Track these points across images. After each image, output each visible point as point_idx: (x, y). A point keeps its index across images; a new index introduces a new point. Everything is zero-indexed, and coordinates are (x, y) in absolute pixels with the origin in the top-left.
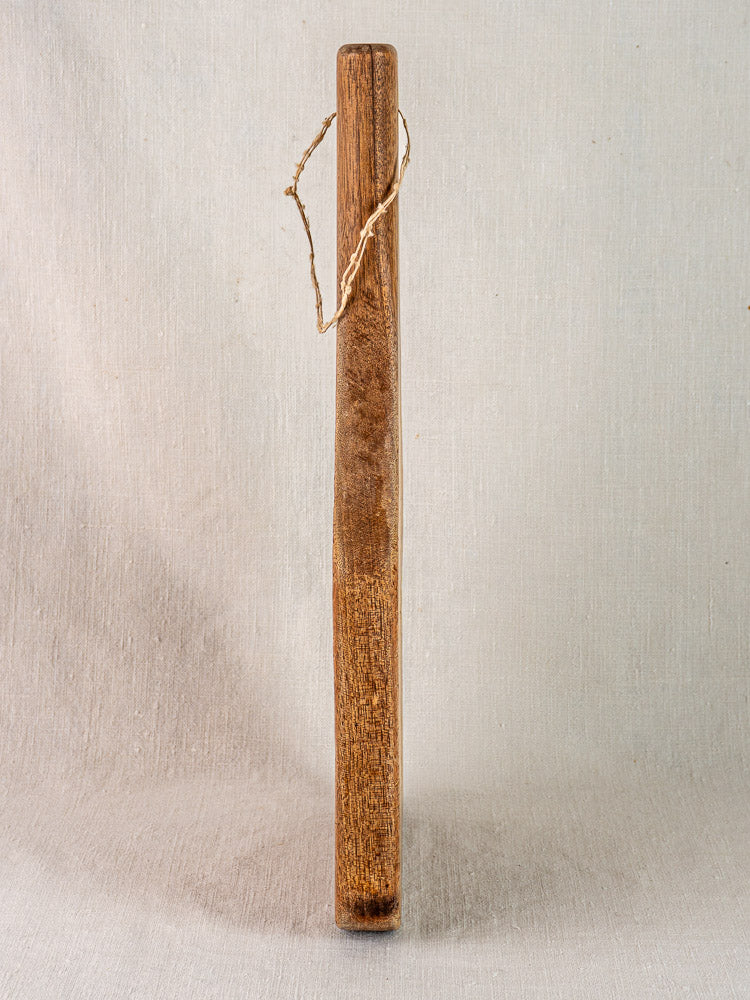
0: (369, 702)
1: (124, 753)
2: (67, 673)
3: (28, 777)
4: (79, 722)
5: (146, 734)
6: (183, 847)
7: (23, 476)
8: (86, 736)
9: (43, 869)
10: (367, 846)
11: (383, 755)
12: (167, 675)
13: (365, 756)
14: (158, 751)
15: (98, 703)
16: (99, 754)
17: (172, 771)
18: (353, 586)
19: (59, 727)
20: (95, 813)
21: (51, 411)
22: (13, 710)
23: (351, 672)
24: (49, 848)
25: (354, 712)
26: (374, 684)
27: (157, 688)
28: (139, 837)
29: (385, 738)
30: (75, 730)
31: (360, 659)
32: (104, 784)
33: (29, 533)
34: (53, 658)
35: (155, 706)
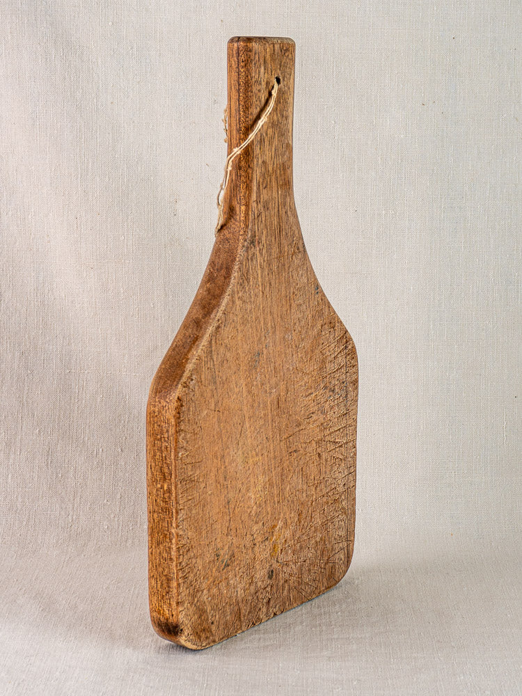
0: (162, 487)
1: (97, 529)
2: (57, 473)
3: (31, 546)
4: (66, 508)
5: (112, 516)
6: (138, 594)
7: (27, 336)
8: (70, 517)
9: (40, 609)
10: (162, 585)
11: (170, 525)
12: (127, 475)
13: (161, 523)
14: (120, 528)
15: (79, 494)
16: (80, 530)
17: (130, 541)
18: (155, 406)
19: (52, 511)
20: (77, 571)
21: (46, 291)
22: (20, 500)
23: (153, 464)
24: (45, 595)
25: (155, 491)
26: (164, 476)
27: (120, 484)
28: (108, 588)
29: (171, 514)
30: (63, 513)
31: (157, 457)
32: (83, 551)
33: (31, 377)
34: (48, 462)
35: (119, 496)
